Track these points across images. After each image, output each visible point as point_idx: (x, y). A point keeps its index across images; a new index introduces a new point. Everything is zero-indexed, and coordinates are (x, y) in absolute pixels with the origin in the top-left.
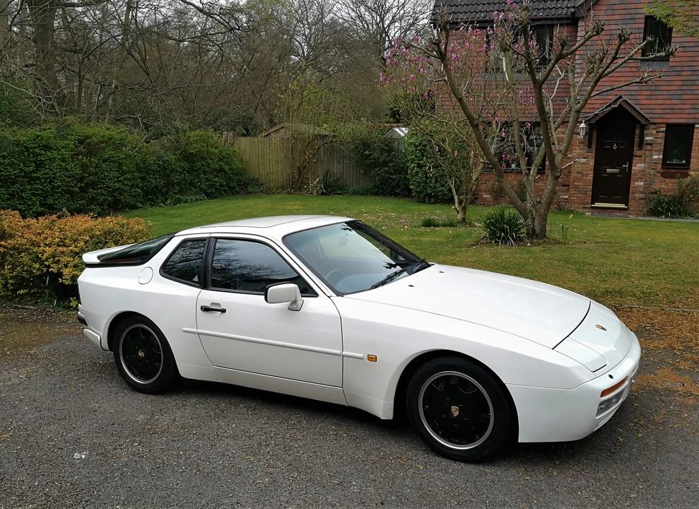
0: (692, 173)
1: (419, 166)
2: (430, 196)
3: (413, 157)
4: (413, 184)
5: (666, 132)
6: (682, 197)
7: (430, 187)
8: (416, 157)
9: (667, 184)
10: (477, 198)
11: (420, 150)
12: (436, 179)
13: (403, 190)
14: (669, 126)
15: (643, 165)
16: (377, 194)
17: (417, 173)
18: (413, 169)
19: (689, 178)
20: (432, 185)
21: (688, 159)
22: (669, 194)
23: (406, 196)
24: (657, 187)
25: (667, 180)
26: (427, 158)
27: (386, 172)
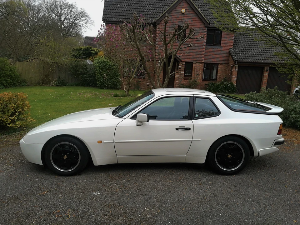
0: (192, 78)
1: (101, 75)
2: (105, 86)
3: (98, 71)
4: (98, 82)
5: (185, 64)
6: (190, 86)
7: (105, 83)
8: (100, 71)
9: (185, 82)
10: (122, 87)
11: (101, 69)
12: (108, 80)
13: (92, 84)
14: (186, 62)
15: (178, 75)
16: (82, 86)
17: (100, 77)
18: (98, 76)
19: (192, 80)
20: (106, 82)
21: (191, 73)
22: (186, 85)
23: (94, 86)
24: (183, 83)
25: (186, 80)
26: (104, 72)
27: (85, 77)
